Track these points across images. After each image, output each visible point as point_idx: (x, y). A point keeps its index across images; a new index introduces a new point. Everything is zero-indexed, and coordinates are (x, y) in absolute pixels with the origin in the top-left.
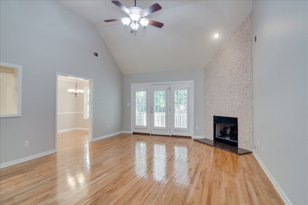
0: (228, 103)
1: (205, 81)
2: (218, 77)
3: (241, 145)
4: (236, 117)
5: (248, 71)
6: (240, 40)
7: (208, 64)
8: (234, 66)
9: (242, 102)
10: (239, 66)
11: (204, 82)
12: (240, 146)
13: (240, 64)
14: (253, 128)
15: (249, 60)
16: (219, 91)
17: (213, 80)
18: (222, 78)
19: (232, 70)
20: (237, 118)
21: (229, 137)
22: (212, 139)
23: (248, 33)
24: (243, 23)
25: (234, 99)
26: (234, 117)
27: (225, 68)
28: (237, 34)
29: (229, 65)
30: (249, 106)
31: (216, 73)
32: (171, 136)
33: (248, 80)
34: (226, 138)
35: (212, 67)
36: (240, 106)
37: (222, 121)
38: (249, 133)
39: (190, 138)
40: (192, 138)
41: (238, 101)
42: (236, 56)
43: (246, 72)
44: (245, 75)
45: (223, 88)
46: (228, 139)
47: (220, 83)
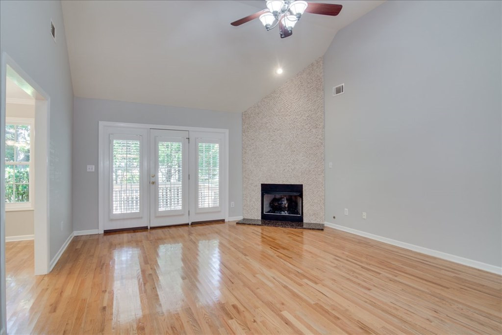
0: (288, 165)
1: (244, 132)
2: (271, 128)
3: (308, 218)
4: (300, 184)
5: (318, 126)
6: (307, 86)
7: (251, 108)
8: (297, 117)
9: (309, 164)
10: (305, 118)
11: (244, 134)
12: (305, 220)
13: (306, 116)
14: (325, 196)
15: (321, 113)
16: (273, 148)
17: (261, 132)
18: (278, 130)
19: (294, 122)
20: (302, 185)
21: (286, 212)
22: (260, 218)
23: (319, 79)
24: (312, 65)
25: (298, 160)
26: (298, 184)
27: (283, 118)
28: (302, 76)
29: (289, 114)
30: (319, 170)
31: (267, 123)
32: (191, 224)
33: (319, 137)
34: (282, 212)
35: (258, 114)
36: (308, 170)
37: (277, 190)
38: (319, 202)
39: (223, 221)
40: (226, 221)
41: (304, 163)
42: (300, 105)
43: (316, 128)
44: (314, 130)
45: (280, 145)
46: (285, 213)
47: (275, 137)
